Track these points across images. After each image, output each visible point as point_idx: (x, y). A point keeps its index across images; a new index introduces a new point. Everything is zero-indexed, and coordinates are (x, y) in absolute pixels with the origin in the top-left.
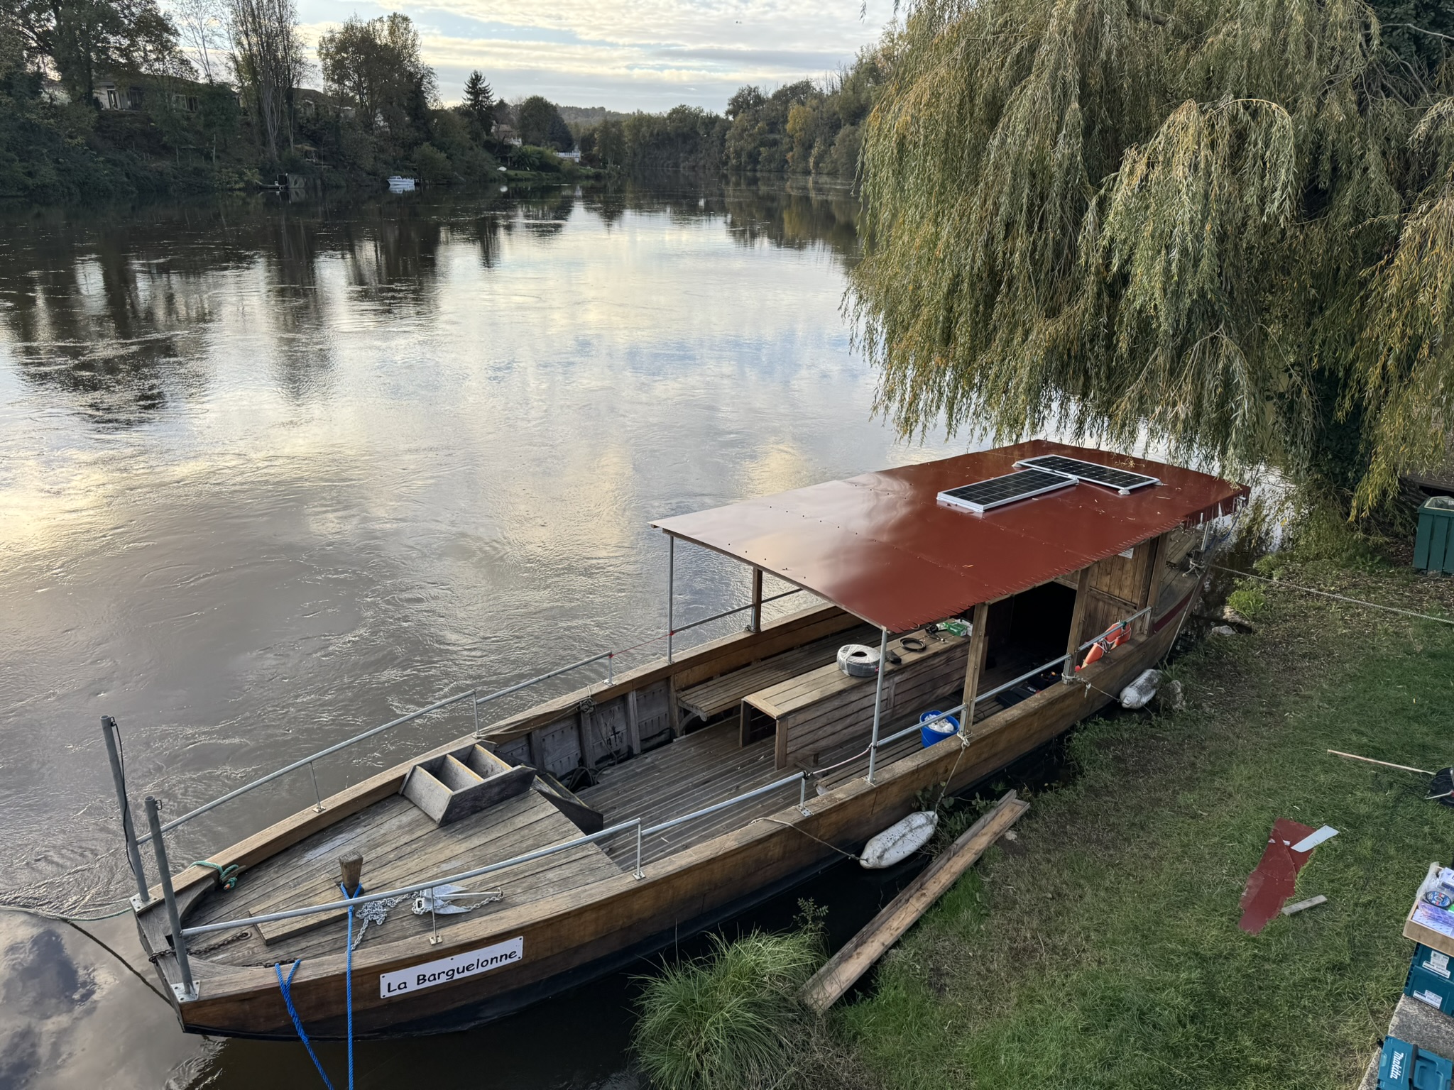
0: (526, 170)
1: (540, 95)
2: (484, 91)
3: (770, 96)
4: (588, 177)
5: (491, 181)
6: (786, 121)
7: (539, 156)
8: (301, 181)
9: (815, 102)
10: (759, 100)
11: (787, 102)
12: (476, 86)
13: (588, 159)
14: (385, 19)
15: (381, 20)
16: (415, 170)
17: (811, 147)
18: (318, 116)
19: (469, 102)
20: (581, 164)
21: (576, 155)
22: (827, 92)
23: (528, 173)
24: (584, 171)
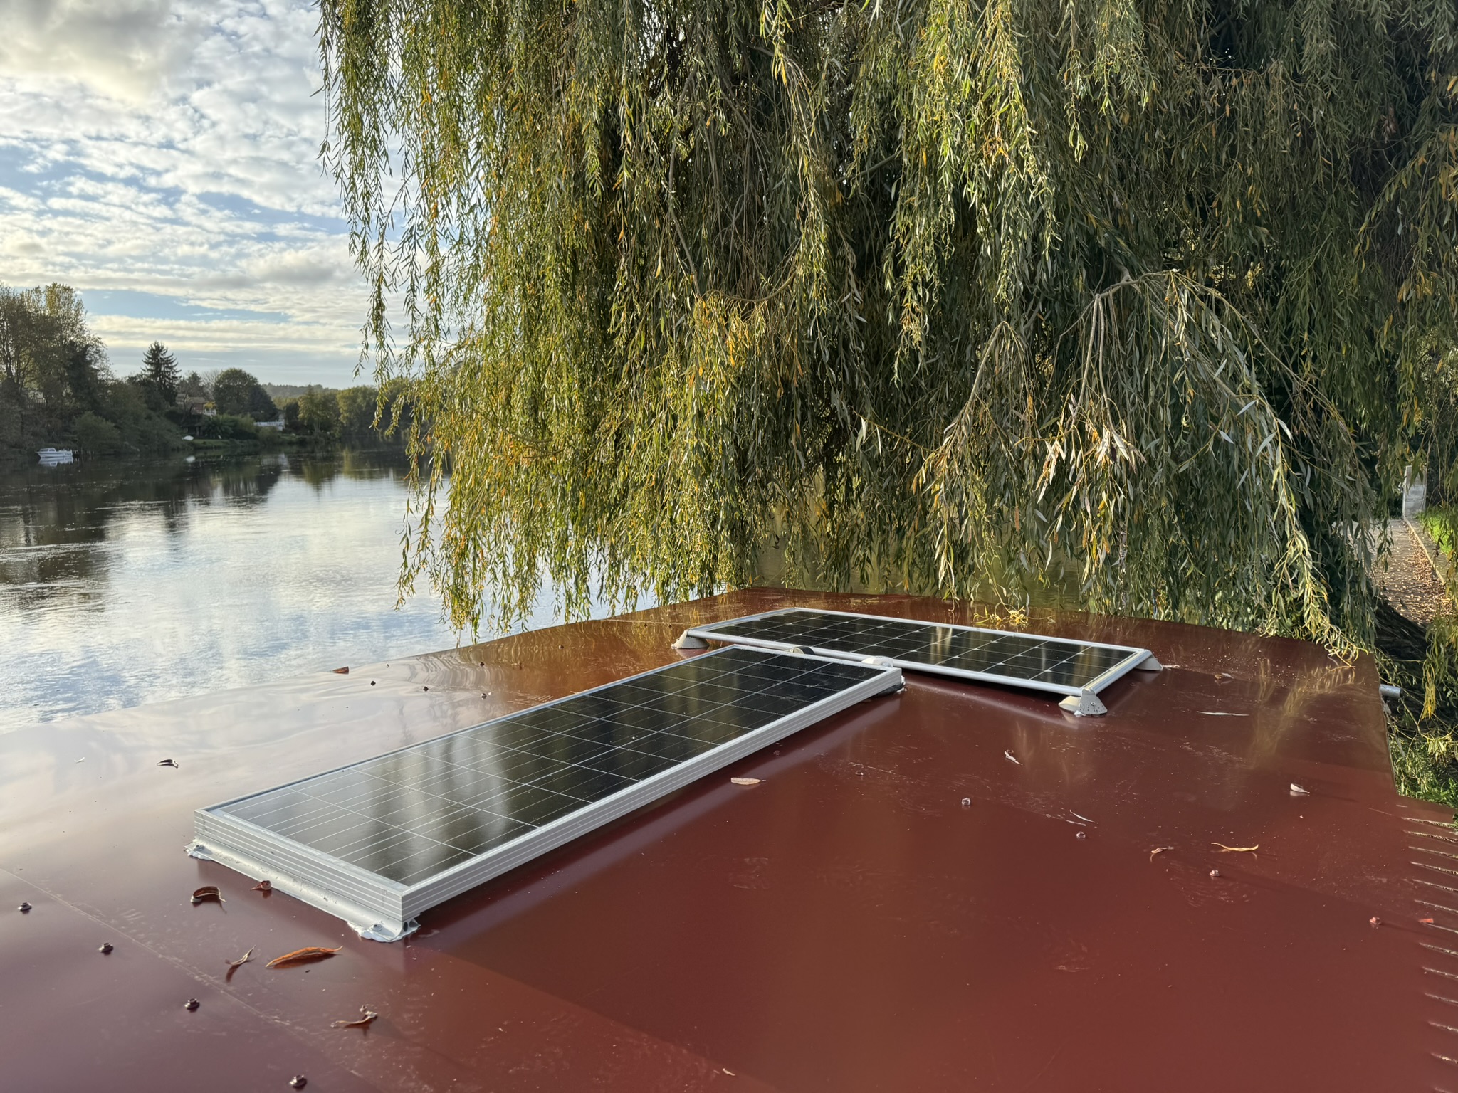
0: (217, 438)
1: (237, 367)
2: (167, 362)
4: (291, 443)
5: (173, 450)
7: (232, 424)
12: (157, 357)
13: (293, 426)
14: (42, 289)
15: (37, 290)
16: (75, 441)
19: (149, 373)
20: (284, 432)
23: (219, 441)
24: (286, 438)
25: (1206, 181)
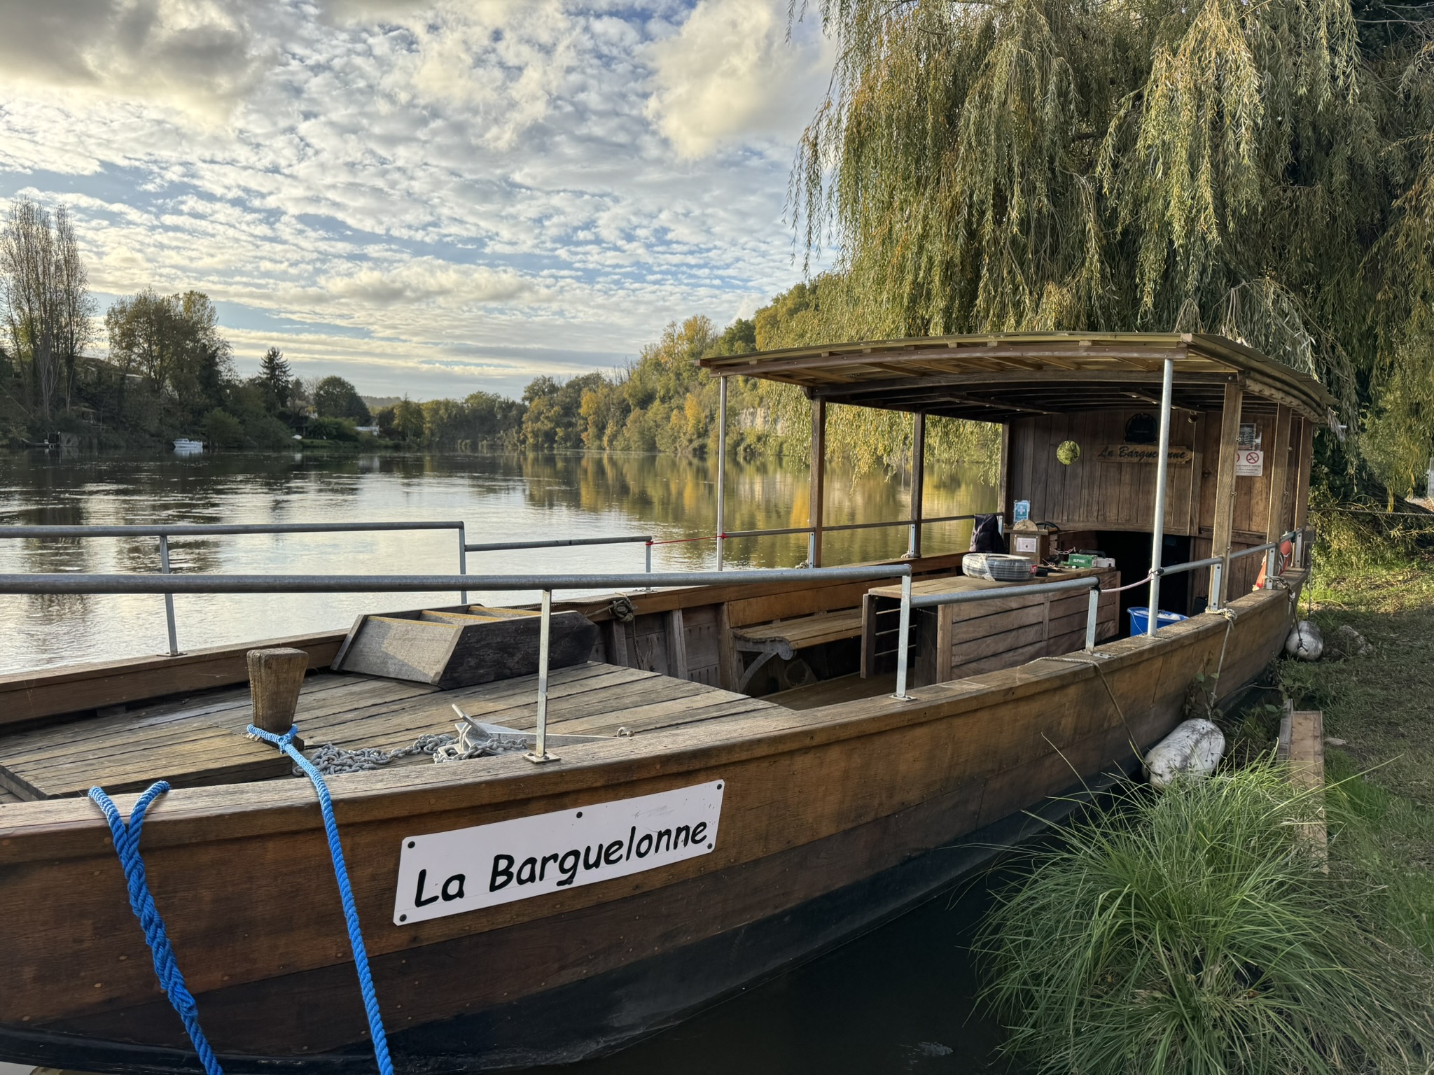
0: (322, 438)
1: (337, 375)
2: (281, 367)
3: (564, 385)
4: (386, 447)
5: (285, 448)
6: (579, 406)
7: (334, 426)
8: (75, 440)
9: (606, 391)
10: (554, 389)
11: (580, 390)
12: (273, 363)
13: (387, 432)
14: (181, 296)
15: (176, 296)
16: (204, 434)
17: (604, 427)
18: (99, 381)
19: (265, 376)
20: (379, 436)
21: (375, 429)
22: (616, 382)
23: (324, 441)
24: (382, 442)
25: (1282, 239)
